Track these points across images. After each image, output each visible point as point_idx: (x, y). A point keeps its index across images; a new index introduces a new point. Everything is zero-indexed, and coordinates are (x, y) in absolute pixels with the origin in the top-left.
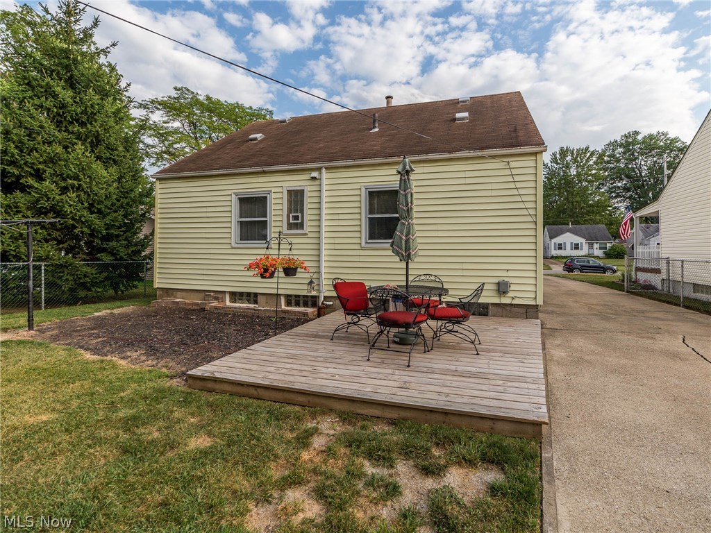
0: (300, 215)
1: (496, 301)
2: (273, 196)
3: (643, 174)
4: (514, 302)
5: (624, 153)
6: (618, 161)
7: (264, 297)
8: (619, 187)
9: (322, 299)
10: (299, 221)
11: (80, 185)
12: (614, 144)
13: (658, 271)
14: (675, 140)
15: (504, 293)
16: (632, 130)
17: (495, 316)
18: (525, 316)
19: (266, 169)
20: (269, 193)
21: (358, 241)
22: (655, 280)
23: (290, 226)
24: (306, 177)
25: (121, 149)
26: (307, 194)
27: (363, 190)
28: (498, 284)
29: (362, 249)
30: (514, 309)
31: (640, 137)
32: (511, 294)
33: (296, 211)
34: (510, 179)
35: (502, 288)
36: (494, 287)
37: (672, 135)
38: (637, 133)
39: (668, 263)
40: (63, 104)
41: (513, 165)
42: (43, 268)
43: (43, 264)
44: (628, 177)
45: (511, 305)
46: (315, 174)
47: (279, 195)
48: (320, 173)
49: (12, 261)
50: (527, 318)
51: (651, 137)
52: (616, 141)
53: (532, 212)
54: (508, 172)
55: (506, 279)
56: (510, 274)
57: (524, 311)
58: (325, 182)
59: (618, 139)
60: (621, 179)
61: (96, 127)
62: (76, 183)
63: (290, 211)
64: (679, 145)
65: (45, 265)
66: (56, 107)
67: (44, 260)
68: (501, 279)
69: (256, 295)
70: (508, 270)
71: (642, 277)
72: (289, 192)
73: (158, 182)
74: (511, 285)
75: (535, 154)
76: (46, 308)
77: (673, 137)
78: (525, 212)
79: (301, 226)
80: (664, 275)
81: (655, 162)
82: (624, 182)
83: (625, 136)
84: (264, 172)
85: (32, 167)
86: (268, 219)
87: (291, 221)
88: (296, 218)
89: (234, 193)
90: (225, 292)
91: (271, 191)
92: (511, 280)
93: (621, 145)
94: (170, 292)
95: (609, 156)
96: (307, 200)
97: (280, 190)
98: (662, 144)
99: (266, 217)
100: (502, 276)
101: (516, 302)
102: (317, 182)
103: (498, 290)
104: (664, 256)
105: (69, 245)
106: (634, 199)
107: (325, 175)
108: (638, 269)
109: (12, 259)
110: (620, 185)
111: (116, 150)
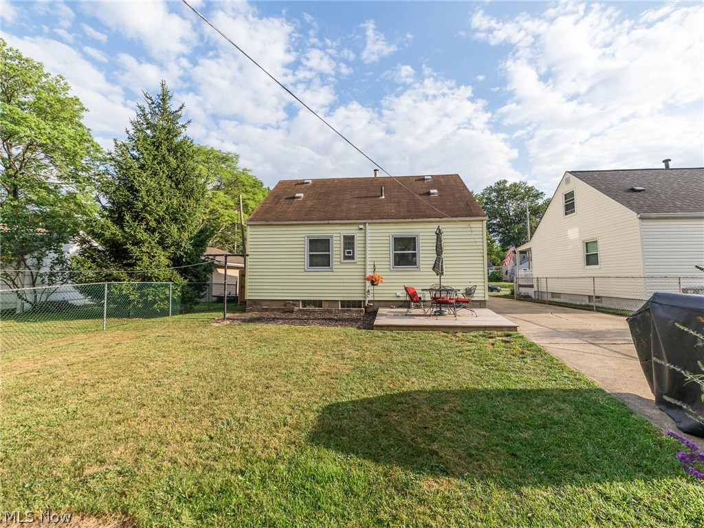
0: (352, 251)
2: (334, 239)
3: (511, 214)
5: (498, 197)
6: (493, 203)
7: (327, 303)
8: (494, 224)
9: (367, 302)
10: (351, 255)
12: (490, 189)
13: (532, 286)
14: (531, 189)
16: (502, 179)
18: (479, 306)
19: (330, 222)
20: (332, 237)
21: (388, 267)
22: (530, 292)
23: (346, 258)
24: (356, 228)
26: (356, 238)
27: (391, 236)
29: (391, 271)
31: (508, 185)
33: (349, 249)
34: (470, 233)
37: (529, 185)
38: (505, 181)
39: (538, 280)
41: (471, 226)
44: (500, 215)
46: (361, 226)
47: (338, 239)
48: (365, 226)
50: (481, 308)
51: (515, 185)
52: (491, 187)
53: (481, 251)
54: (469, 229)
56: (471, 284)
57: (478, 304)
58: (368, 231)
59: (493, 185)
60: (496, 218)
63: (345, 248)
64: (535, 192)
68: (468, 287)
69: (321, 302)
70: (470, 282)
71: (523, 291)
72: (345, 237)
73: (248, 227)
75: (482, 221)
77: (530, 186)
78: (478, 251)
79: (352, 258)
80: (535, 289)
81: (519, 204)
82: (498, 220)
83: (498, 183)
84: (328, 224)
86: (330, 253)
87: (346, 255)
88: (349, 253)
89: (306, 236)
90: (299, 300)
93: (495, 190)
94: (257, 302)
95: (487, 199)
96: (356, 242)
97: (338, 235)
98: (523, 191)
99: (329, 251)
100: (468, 285)
101: (475, 299)
102: (363, 231)
104: (535, 276)
106: (505, 233)
107: (368, 227)
108: (520, 286)
110: (495, 222)
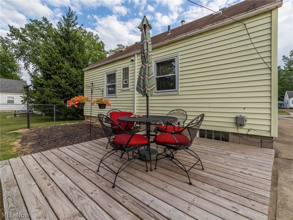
0: (127, 80)
1: (235, 131)
2: (118, 72)
4: (249, 133)
10: (127, 83)
11: (67, 77)
15: (241, 125)
17: (233, 142)
18: (260, 145)
19: (115, 59)
23: (124, 86)
24: (130, 60)
25: (82, 63)
26: (130, 69)
27: (153, 62)
28: (236, 118)
29: (153, 96)
30: (249, 139)
32: (247, 127)
33: (126, 79)
34: (247, 37)
35: (240, 122)
36: (233, 121)
40: (64, 48)
42: (55, 107)
43: (55, 105)
45: (247, 135)
46: (132, 58)
47: (120, 71)
49: (46, 104)
50: (262, 147)
53: (267, 60)
54: (245, 32)
55: (243, 115)
56: (246, 111)
57: (259, 140)
58: (136, 62)
61: (73, 55)
62: (65, 76)
65: (55, 106)
66: (62, 49)
67: (55, 104)
68: (238, 115)
70: (244, 108)
72: (123, 69)
73: (85, 73)
74: (247, 120)
75: (270, 11)
76: (55, 121)
78: (260, 61)
79: (127, 86)
84: (115, 61)
85: (54, 71)
86: (116, 83)
87: (124, 84)
89: (105, 73)
91: (117, 70)
92: (247, 116)
94: (88, 117)
96: (130, 72)
97: (120, 69)
100: (240, 112)
101: (251, 133)
102: (133, 62)
103: (236, 123)
105: (66, 99)
107: (136, 58)
109: (46, 103)
111: (80, 63)
